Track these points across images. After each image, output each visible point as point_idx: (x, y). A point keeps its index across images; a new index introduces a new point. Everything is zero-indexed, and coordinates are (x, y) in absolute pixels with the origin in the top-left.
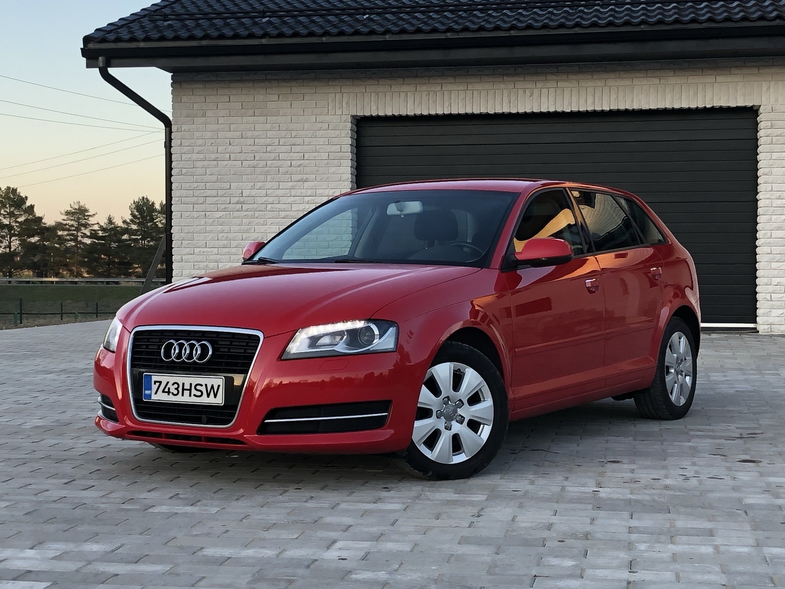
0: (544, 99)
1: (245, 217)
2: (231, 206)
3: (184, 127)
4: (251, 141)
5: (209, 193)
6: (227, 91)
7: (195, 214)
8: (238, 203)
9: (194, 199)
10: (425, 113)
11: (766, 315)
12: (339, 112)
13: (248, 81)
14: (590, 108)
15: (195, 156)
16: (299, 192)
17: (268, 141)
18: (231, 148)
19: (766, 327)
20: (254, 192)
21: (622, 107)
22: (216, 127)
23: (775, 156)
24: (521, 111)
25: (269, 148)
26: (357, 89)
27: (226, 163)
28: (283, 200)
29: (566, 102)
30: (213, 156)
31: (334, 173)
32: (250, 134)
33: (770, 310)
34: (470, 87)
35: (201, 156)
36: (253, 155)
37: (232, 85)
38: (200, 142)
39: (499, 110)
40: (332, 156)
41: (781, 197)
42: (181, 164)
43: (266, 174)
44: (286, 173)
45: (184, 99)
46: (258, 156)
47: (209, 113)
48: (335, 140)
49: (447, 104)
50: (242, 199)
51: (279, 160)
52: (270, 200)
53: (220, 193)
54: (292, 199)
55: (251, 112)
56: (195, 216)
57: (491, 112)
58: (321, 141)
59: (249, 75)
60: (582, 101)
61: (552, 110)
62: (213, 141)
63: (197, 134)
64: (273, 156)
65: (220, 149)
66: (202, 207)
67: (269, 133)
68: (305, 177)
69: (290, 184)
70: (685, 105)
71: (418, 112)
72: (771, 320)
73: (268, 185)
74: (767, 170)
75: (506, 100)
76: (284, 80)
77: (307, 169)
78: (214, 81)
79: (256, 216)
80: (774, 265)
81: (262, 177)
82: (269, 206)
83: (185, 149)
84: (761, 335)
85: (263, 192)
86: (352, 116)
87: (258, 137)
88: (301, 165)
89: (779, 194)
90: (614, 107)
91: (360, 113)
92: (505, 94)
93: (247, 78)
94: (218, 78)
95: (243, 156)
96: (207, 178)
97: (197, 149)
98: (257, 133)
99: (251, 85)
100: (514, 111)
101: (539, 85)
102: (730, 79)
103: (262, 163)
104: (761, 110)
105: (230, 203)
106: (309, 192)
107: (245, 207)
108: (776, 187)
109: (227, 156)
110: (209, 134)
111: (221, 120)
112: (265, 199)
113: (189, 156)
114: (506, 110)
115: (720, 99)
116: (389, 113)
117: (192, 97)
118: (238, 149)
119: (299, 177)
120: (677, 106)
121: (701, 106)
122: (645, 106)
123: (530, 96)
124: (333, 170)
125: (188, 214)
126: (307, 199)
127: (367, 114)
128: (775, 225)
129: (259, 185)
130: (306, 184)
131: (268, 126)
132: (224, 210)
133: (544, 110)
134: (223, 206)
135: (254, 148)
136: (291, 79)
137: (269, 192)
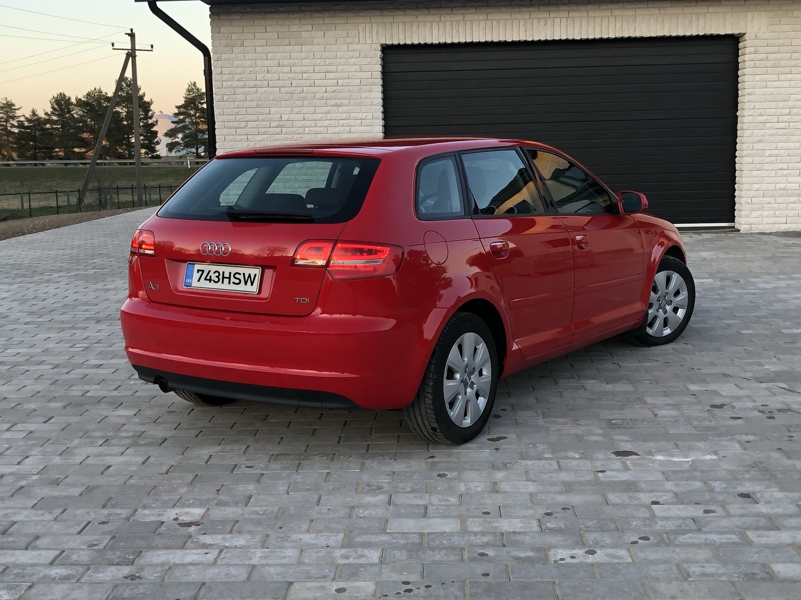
0: (557, 28)
1: (285, 140)
2: (271, 129)
3: (224, 56)
4: (287, 69)
5: (250, 117)
6: (263, 22)
7: (239, 138)
8: (277, 127)
9: (236, 124)
10: (449, 41)
11: (747, 216)
12: (369, 41)
13: (283, 12)
14: (598, 36)
15: (235, 84)
16: (334, 116)
17: (304, 69)
18: (268, 76)
19: (748, 226)
20: (292, 117)
21: (626, 35)
22: (254, 56)
23: (758, 78)
24: (536, 39)
25: (305, 75)
26: (386, 20)
27: (264, 89)
28: (319, 123)
29: (577, 31)
30: (253, 83)
31: (366, 98)
32: (286, 62)
33: (750, 212)
34: (490, 17)
35: (241, 83)
36: (290, 82)
37: (268, 16)
38: (240, 70)
39: (516, 39)
40: (364, 82)
41: (762, 114)
42: (223, 91)
43: (303, 99)
44: (322, 98)
45: (223, 30)
46: (295, 83)
47: (247, 43)
48: (366, 68)
49: (469, 32)
50: (281, 123)
51: (314, 86)
52: (308, 123)
53: (261, 117)
54: (328, 122)
55: (287, 41)
56: (238, 139)
57: (509, 40)
58: (353, 68)
59: (283, 7)
60: (591, 30)
61: (564, 38)
62: (252, 69)
63: (237, 63)
64: (309, 82)
65: (259, 76)
66: (244, 131)
67: (305, 62)
68: (339, 102)
69: (326, 109)
70: (681, 34)
71: (442, 41)
72: (751, 220)
73: (305, 110)
74: (750, 91)
75: (522, 29)
76: (316, 11)
77: (340, 95)
78: (251, 12)
79: (295, 139)
80: (755, 173)
81: (299, 103)
82: (307, 130)
83: (225, 77)
84: (743, 234)
85: (301, 116)
86: (381, 45)
87: (294, 65)
88: (335, 90)
89: (760, 111)
90: (619, 35)
91: (389, 42)
92: (522, 23)
93: (282, 9)
94: (255, 10)
95: (281, 83)
96: (247, 104)
97: (237, 77)
98: (293, 62)
99: (285, 16)
100: (530, 39)
101: (552, 15)
102: (719, 9)
103: (299, 89)
104: (746, 37)
105: (270, 127)
106: (344, 116)
107: (284, 130)
108: (757, 105)
109: (266, 83)
110: (248, 63)
111: (259, 49)
112: (303, 122)
113: (230, 83)
114: (523, 38)
115: (711, 28)
116: (416, 42)
117: (230, 28)
118: (276, 76)
119: (334, 102)
120: (674, 34)
121: (695, 34)
122: (646, 34)
123: (544, 26)
124: (364, 95)
125: (231, 137)
126: (341, 122)
127: (396, 42)
128: (758, 138)
129: (296, 110)
130: (341, 109)
131: (303, 55)
132: (265, 133)
133: (557, 38)
134: (264, 130)
135: (291, 75)
136: (323, 10)
137: (307, 116)
